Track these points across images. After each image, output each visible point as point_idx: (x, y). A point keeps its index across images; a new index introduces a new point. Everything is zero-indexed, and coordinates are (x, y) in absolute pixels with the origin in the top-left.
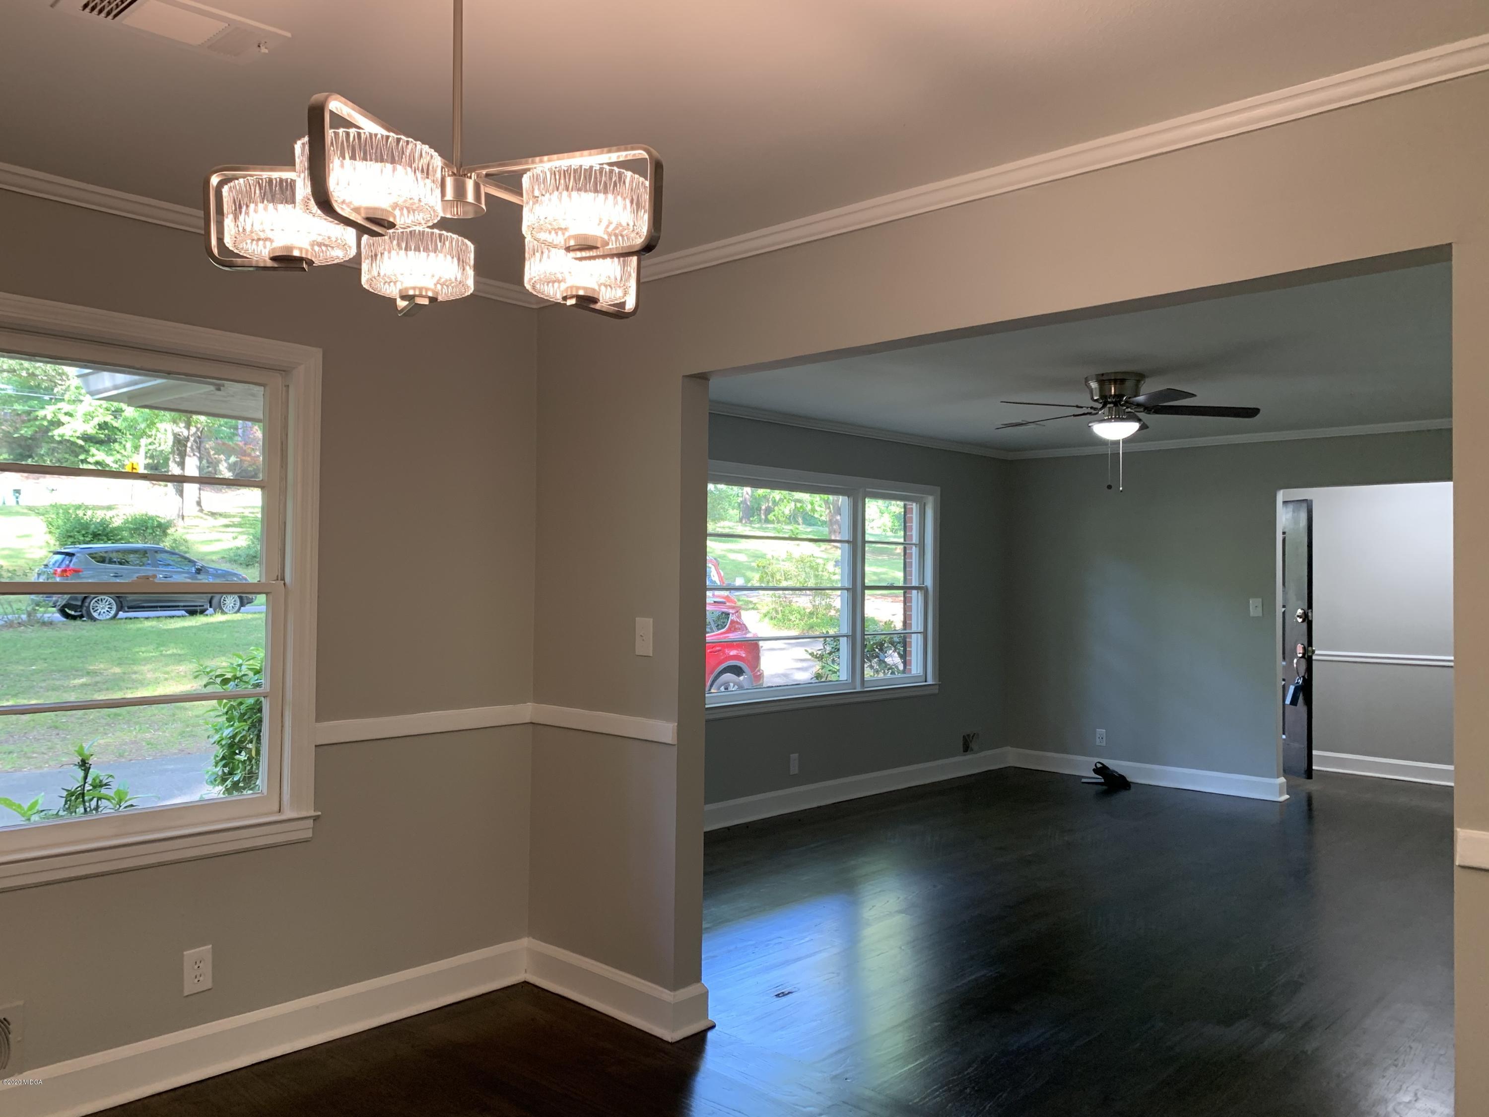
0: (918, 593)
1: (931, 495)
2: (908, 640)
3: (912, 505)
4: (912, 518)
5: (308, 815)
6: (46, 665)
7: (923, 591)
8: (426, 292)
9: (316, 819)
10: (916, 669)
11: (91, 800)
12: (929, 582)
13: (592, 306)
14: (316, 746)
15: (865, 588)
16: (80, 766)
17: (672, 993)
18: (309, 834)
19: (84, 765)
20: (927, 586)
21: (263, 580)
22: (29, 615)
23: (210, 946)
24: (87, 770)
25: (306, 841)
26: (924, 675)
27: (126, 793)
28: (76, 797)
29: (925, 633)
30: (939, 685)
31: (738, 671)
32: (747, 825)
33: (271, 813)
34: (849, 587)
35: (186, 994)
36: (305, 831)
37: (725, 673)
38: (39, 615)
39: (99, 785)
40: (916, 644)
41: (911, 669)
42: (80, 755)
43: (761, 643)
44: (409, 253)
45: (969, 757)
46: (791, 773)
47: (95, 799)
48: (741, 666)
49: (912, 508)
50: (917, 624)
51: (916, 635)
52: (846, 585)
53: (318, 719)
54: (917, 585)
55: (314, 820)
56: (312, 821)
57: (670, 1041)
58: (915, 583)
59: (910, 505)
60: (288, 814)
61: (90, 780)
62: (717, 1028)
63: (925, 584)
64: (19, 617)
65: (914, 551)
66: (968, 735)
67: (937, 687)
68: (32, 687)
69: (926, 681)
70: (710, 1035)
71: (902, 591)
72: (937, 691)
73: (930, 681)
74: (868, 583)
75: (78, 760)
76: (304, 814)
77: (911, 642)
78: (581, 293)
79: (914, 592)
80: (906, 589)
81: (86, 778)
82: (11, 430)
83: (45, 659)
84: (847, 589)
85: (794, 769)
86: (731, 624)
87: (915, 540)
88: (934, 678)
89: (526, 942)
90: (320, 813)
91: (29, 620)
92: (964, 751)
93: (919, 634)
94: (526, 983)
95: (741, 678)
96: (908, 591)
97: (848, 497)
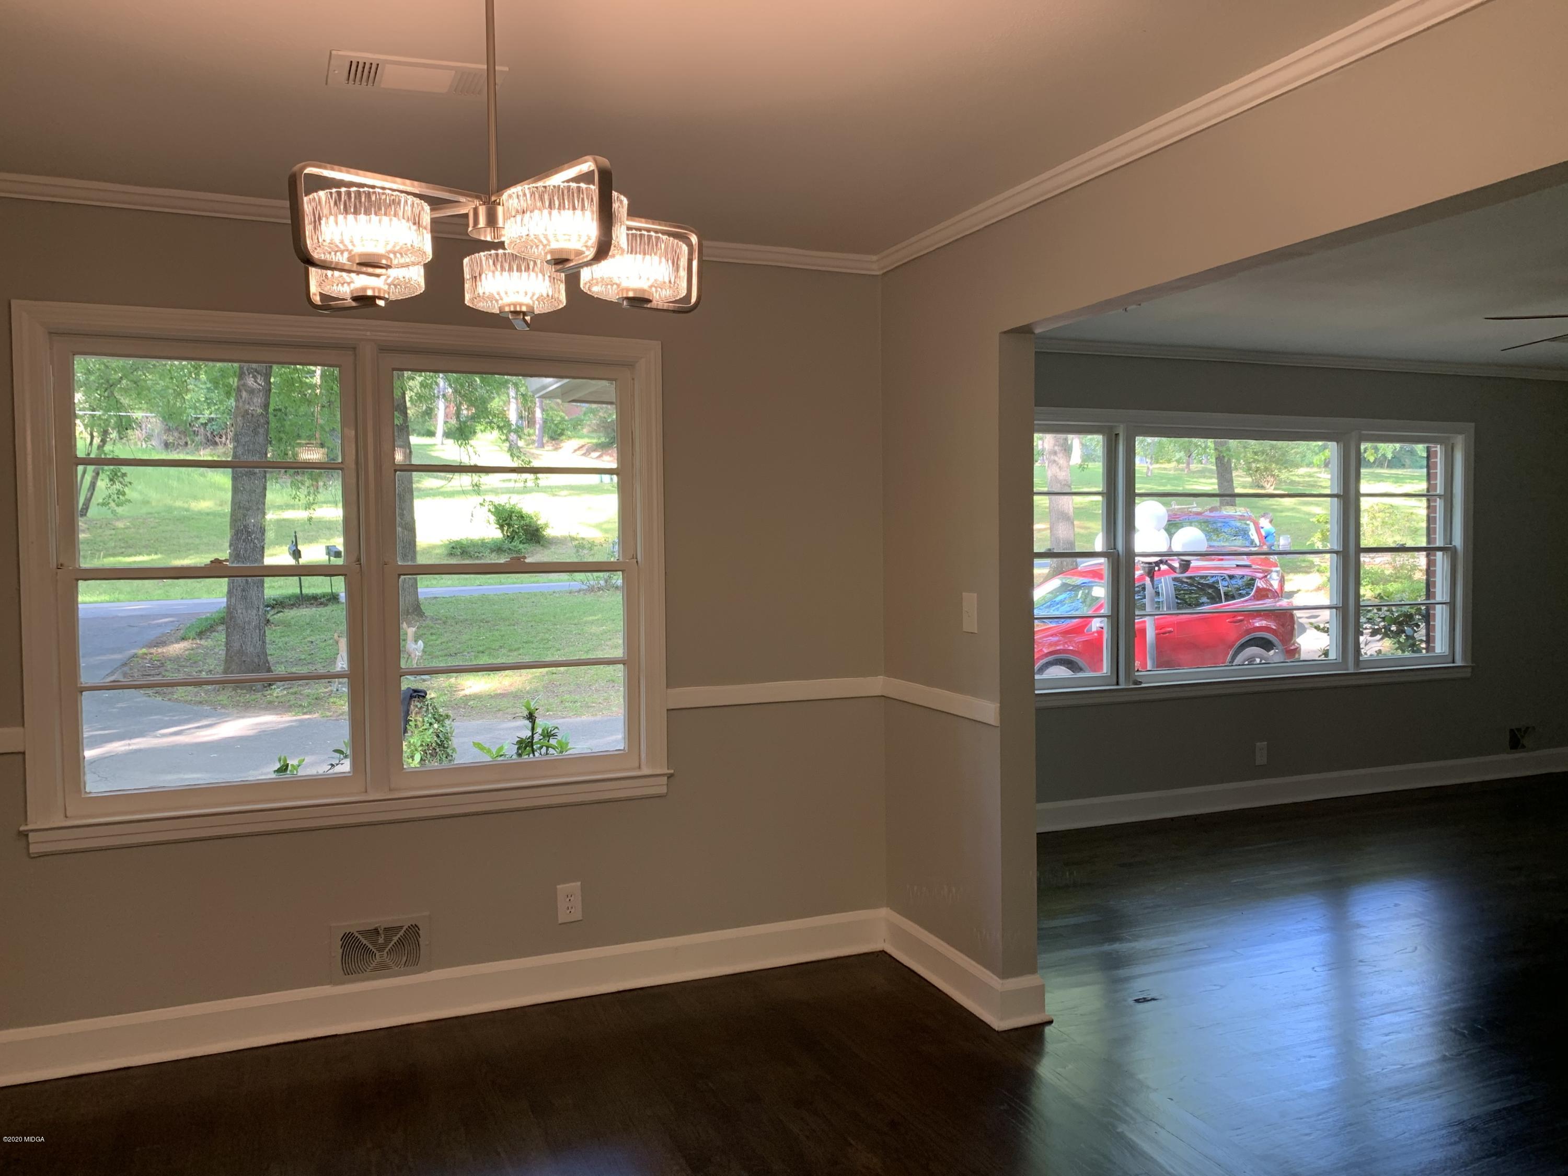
0: (1443, 554)
1: (1460, 433)
2: (1431, 612)
3: (1436, 447)
4: (1436, 462)
5: (662, 772)
6: (613, 625)
7: (1449, 553)
8: (520, 308)
9: (670, 776)
10: (1440, 646)
11: (541, 747)
12: (1458, 541)
13: (649, 306)
14: (668, 710)
15: (1361, 550)
16: (528, 719)
17: (1000, 981)
18: (664, 790)
19: (531, 717)
20: (1455, 546)
21: (621, 559)
22: (606, 582)
23: (579, 883)
24: (533, 722)
25: (660, 796)
26: (1451, 654)
27: (567, 744)
28: (526, 745)
29: (1452, 604)
30: (1473, 668)
31: (1267, 645)
32: (1195, 818)
33: (633, 769)
34: (1338, 550)
35: (560, 922)
36: (660, 787)
37: (1252, 646)
38: (614, 581)
39: (548, 735)
40: (1440, 615)
41: (1434, 647)
42: (528, 709)
43: (1298, 614)
44: (504, 273)
45: (1517, 755)
46: (1257, 763)
47: (544, 748)
48: (1271, 639)
49: (1436, 451)
50: (1441, 592)
51: (1440, 606)
52: (1336, 548)
53: (668, 686)
54: (1442, 546)
55: (668, 778)
56: (666, 778)
57: (997, 1029)
58: (1439, 543)
59: (1434, 447)
60: (646, 771)
61: (539, 730)
62: (1053, 1024)
63: (1454, 543)
64: (599, 583)
65: (1439, 503)
66: (1519, 730)
67: (1469, 670)
68: (601, 645)
69: (1453, 662)
70: (1048, 1030)
71: (1425, 553)
72: (1469, 675)
73: (1459, 663)
74: (1365, 542)
75: (526, 713)
76: (658, 772)
77: (1434, 614)
78: (631, 294)
79: (1439, 554)
80: (1429, 550)
81: (533, 729)
82: (606, 415)
83: (614, 620)
84: (1337, 552)
85: (1261, 759)
86: (1256, 591)
87: (1440, 490)
88: (1464, 658)
89: (884, 912)
90: (672, 771)
91: (606, 586)
92: (1511, 748)
93: (1444, 606)
94: (883, 952)
95: (1272, 652)
96: (1431, 552)
97: (1338, 443)
